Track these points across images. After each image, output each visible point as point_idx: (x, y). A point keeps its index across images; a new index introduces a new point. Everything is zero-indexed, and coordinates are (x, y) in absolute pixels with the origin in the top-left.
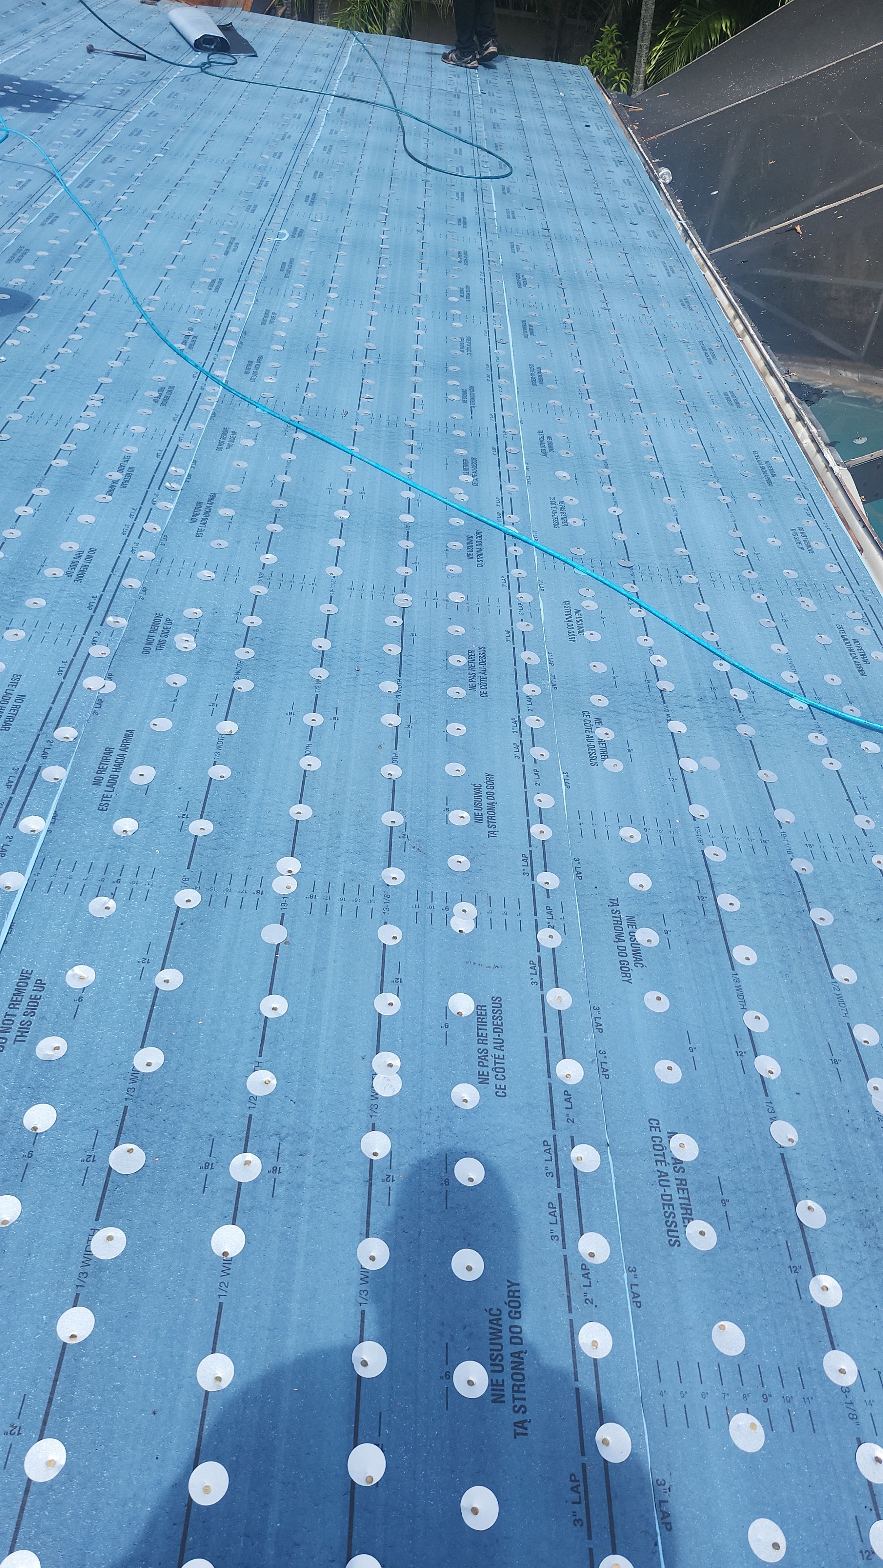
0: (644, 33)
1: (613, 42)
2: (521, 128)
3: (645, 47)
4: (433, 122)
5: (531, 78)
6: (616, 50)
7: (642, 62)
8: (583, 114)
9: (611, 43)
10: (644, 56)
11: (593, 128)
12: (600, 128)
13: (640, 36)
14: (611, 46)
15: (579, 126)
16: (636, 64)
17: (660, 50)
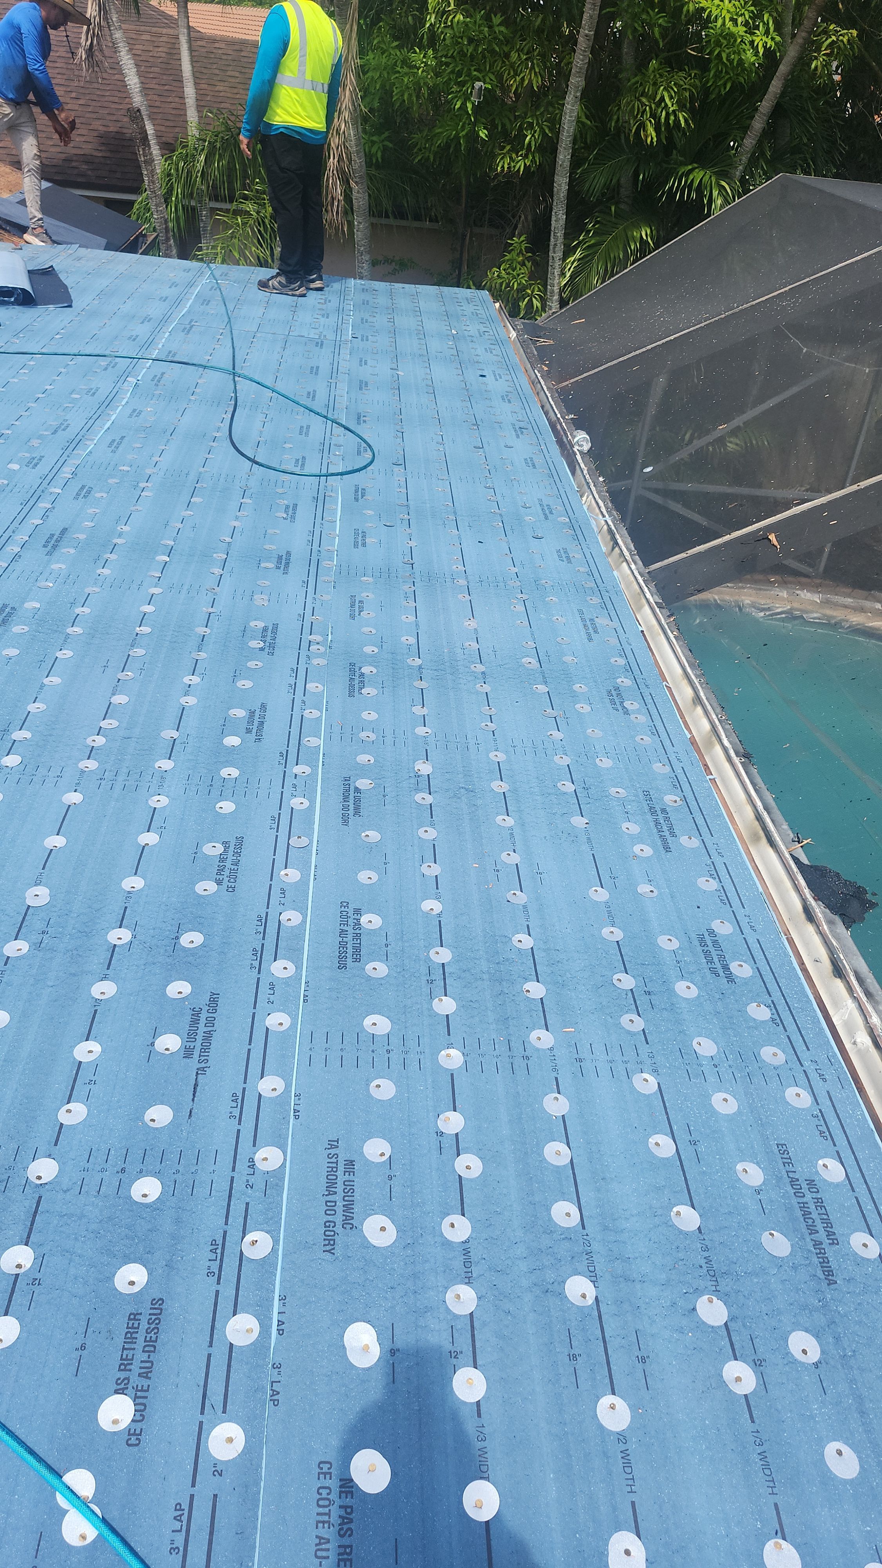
0: (555, 245)
1: (523, 254)
2: (397, 387)
3: (558, 258)
4: (280, 386)
5: (418, 312)
6: (526, 262)
7: (556, 274)
8: (478, 357)
9: (521, 255)
10: (557, 267)
11: (490, 379)
12: (498, 377)
13: (551, 247)
14: (521, 258)
15: (471, 376)
16: (549, 277)
17: (574, 261)
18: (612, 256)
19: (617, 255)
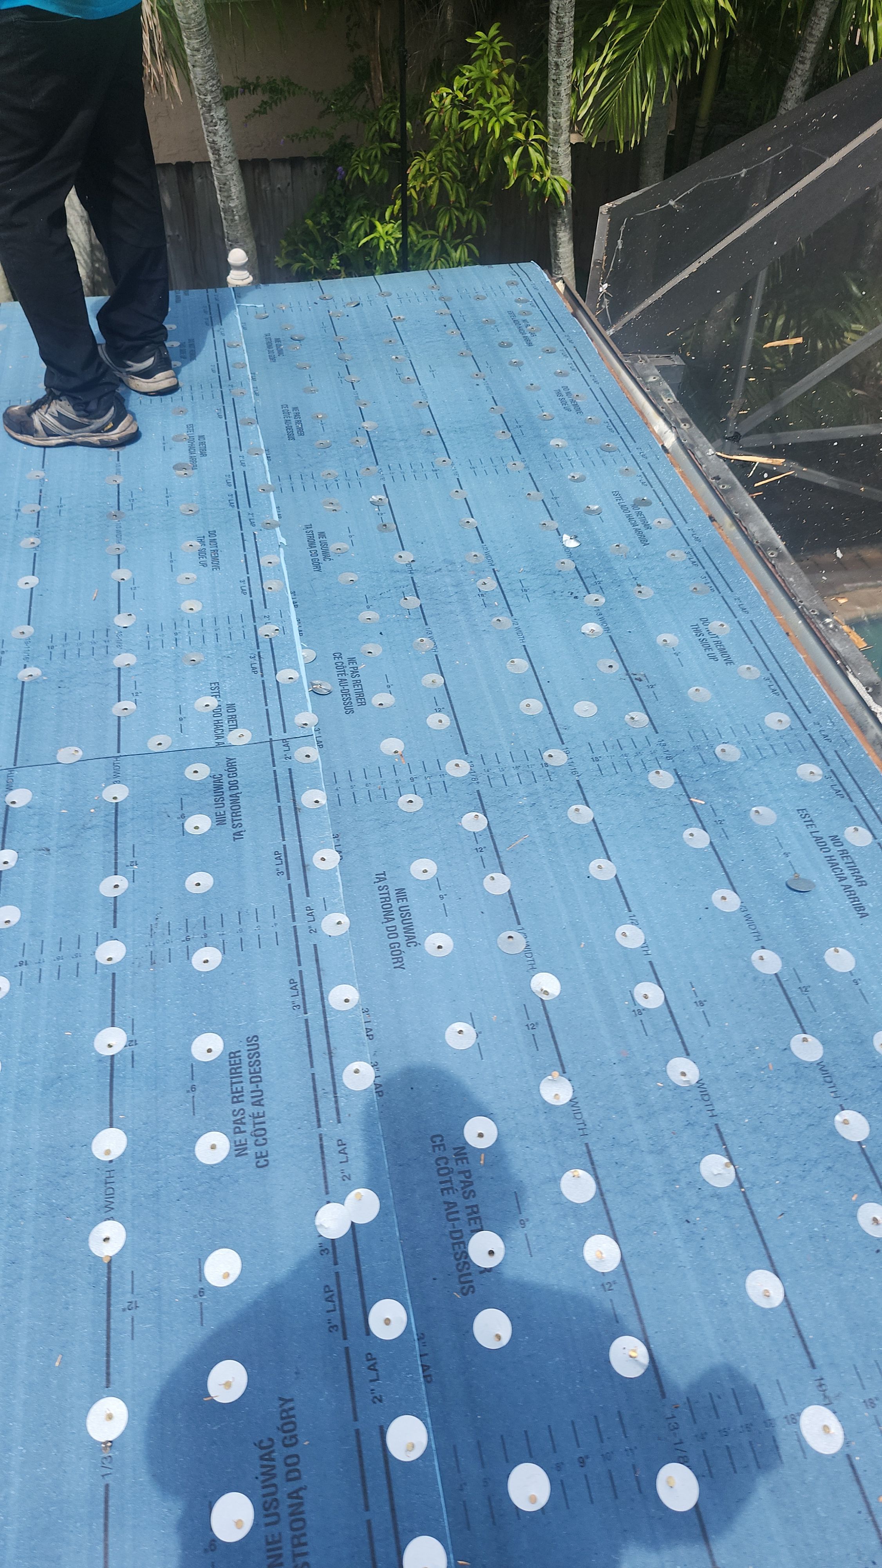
0: (561, 40)
1: (497, 62)
3: (566, 65)
6: (505, 76)
7: (563, 93)
9: (494, 65)
10: (565, 82)
13: (553, 46)
14: (496, 71)
16: (550, 100)
17: (600, 71)
18: (670, 51)
19: (678, 50)
